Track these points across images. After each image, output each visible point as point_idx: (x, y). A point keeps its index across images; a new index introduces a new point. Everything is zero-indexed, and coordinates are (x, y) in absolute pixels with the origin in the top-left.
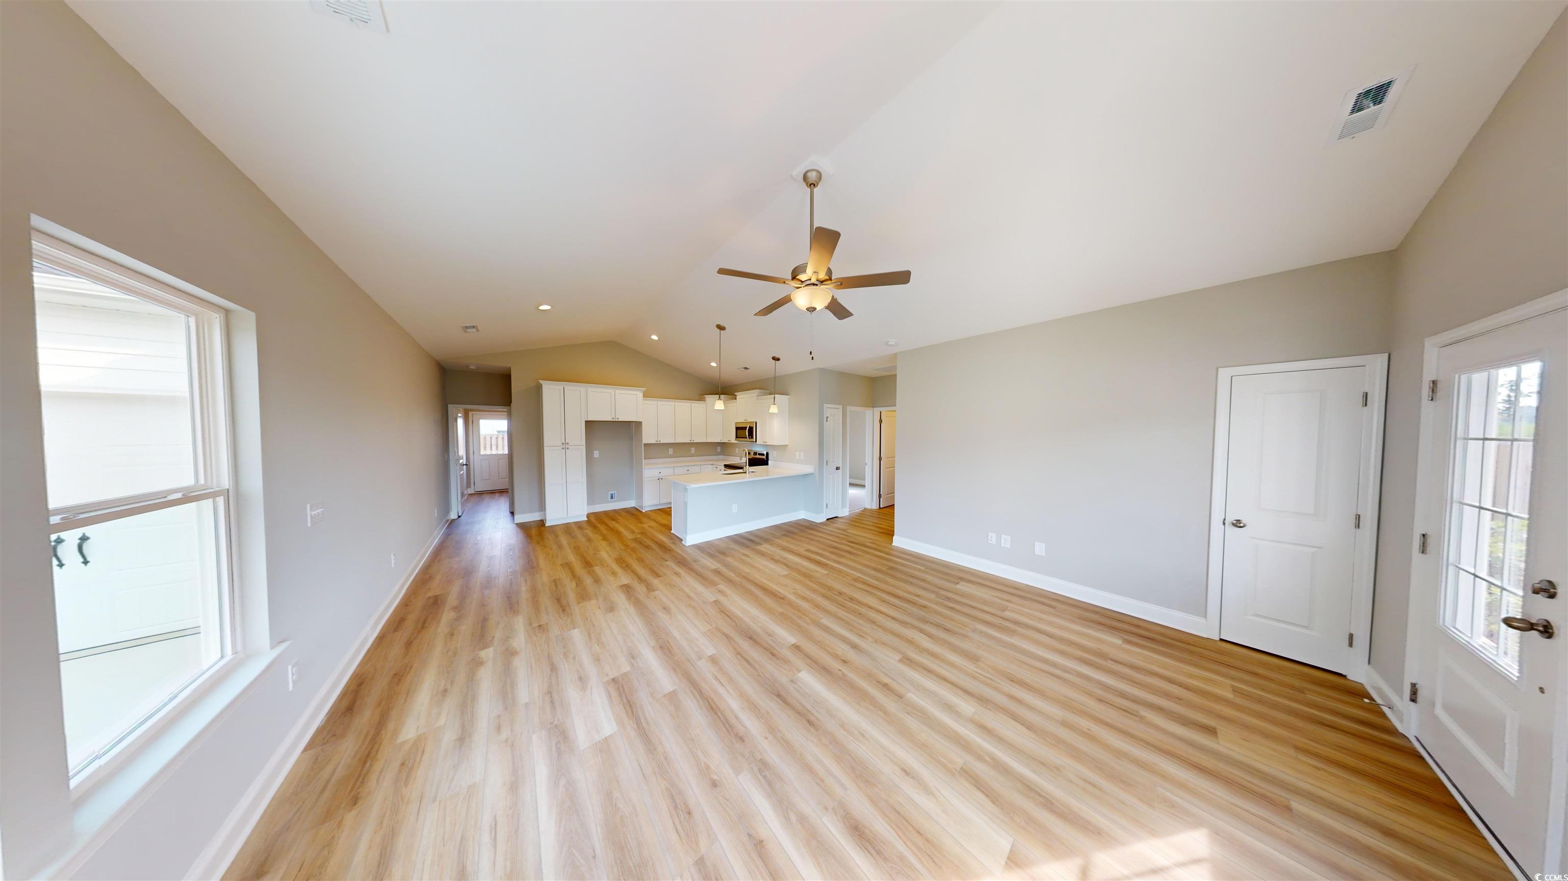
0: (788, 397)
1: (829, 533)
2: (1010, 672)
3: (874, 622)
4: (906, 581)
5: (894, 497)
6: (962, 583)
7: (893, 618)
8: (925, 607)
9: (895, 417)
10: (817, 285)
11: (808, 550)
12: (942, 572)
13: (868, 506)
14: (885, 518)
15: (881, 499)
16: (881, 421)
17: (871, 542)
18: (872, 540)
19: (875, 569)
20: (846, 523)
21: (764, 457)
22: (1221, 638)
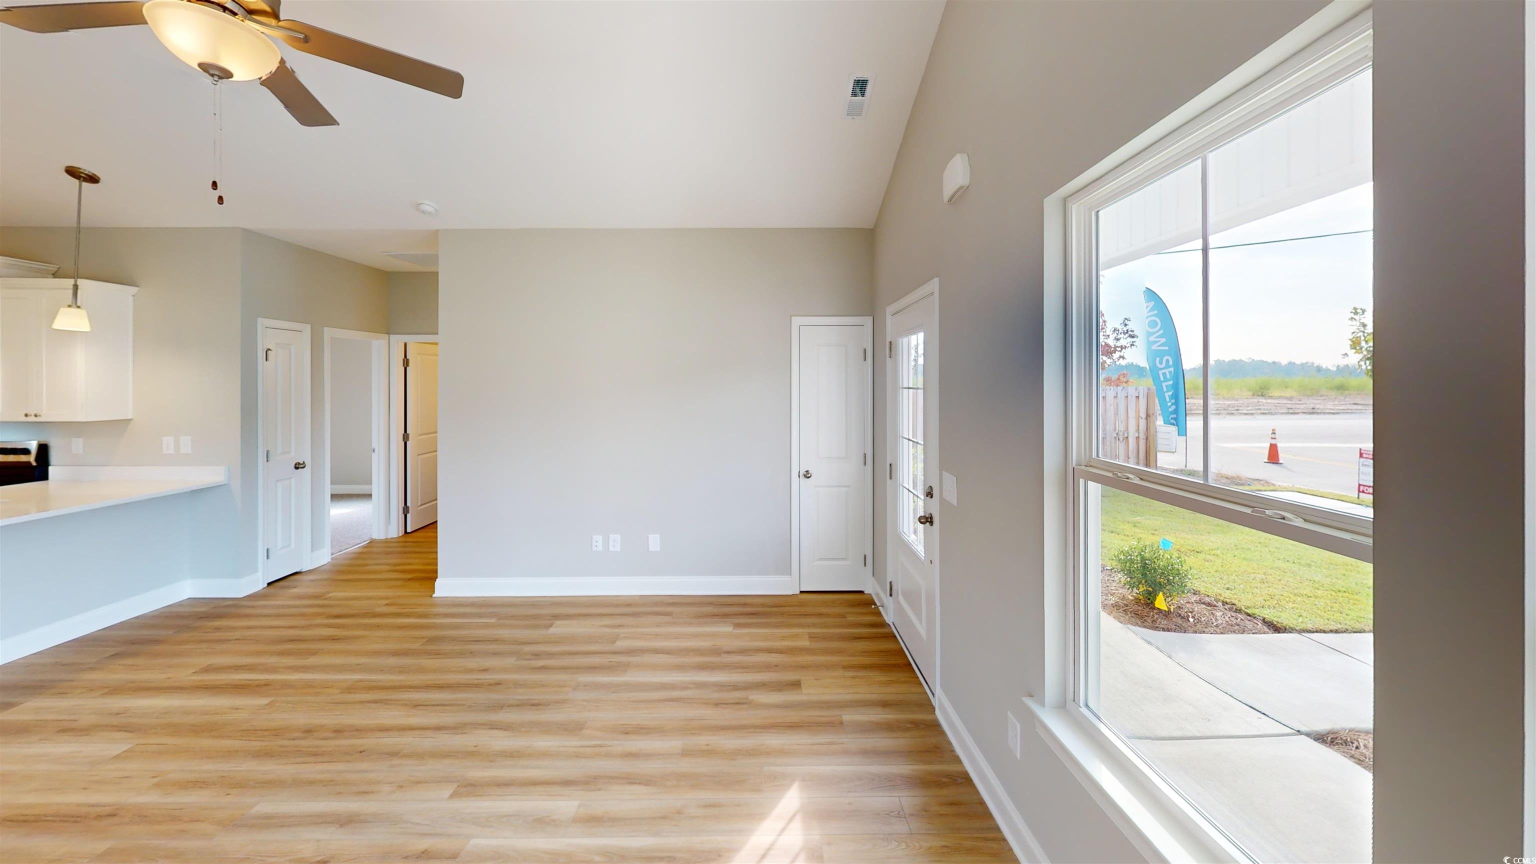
0: (134, 290)
1: (275, 611)
2: (623, 723)
3: (394, 754)
4: (462, 654)
5: (435, 507)
6: (558, 622)
7: (438, 728)
8: (498, 684)
9: (437, 355)
10: (234, 14)
11: (207, 670)
12: (527, 617)
13: (379, 534)
14: (417, 550)
15: (408, 515)
16: (406, 363)
17: (387, 605)
18: (387, 598)
19: (396, 654)
20: (326, 579)
21: (32, 459)
22: (802, 590)
